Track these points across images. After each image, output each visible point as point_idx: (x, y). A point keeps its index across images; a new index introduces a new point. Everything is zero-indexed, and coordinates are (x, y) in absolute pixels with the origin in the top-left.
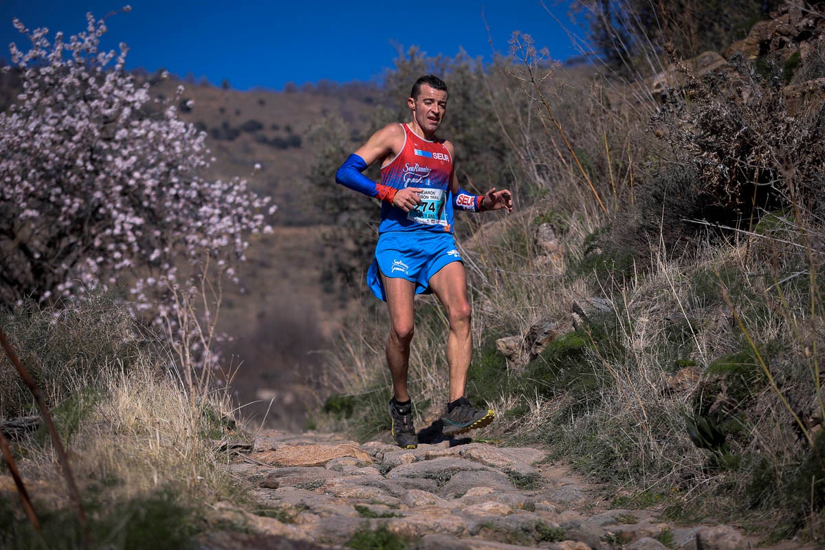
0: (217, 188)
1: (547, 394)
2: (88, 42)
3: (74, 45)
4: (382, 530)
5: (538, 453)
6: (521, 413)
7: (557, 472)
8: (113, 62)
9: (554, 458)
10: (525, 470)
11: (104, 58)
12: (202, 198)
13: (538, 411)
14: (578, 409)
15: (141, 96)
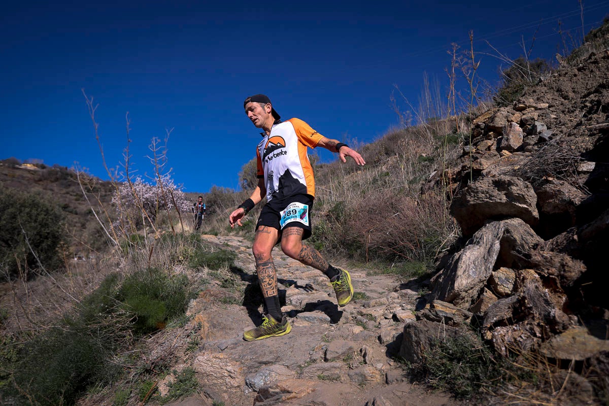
0: (185, 202)
1: (242, 230)
2: (168, 178)
3: (165, 178)
4: (227, 243)
5: (242, 238)
6: (238, 233)
7: (245, 241)
8: (171, 182)
9: (244, 239)
10: (241, 240)
11: (170, 181)
12: (183, 203)
13: (241, 233)
14: (248, 232)
15: (175, 187)
